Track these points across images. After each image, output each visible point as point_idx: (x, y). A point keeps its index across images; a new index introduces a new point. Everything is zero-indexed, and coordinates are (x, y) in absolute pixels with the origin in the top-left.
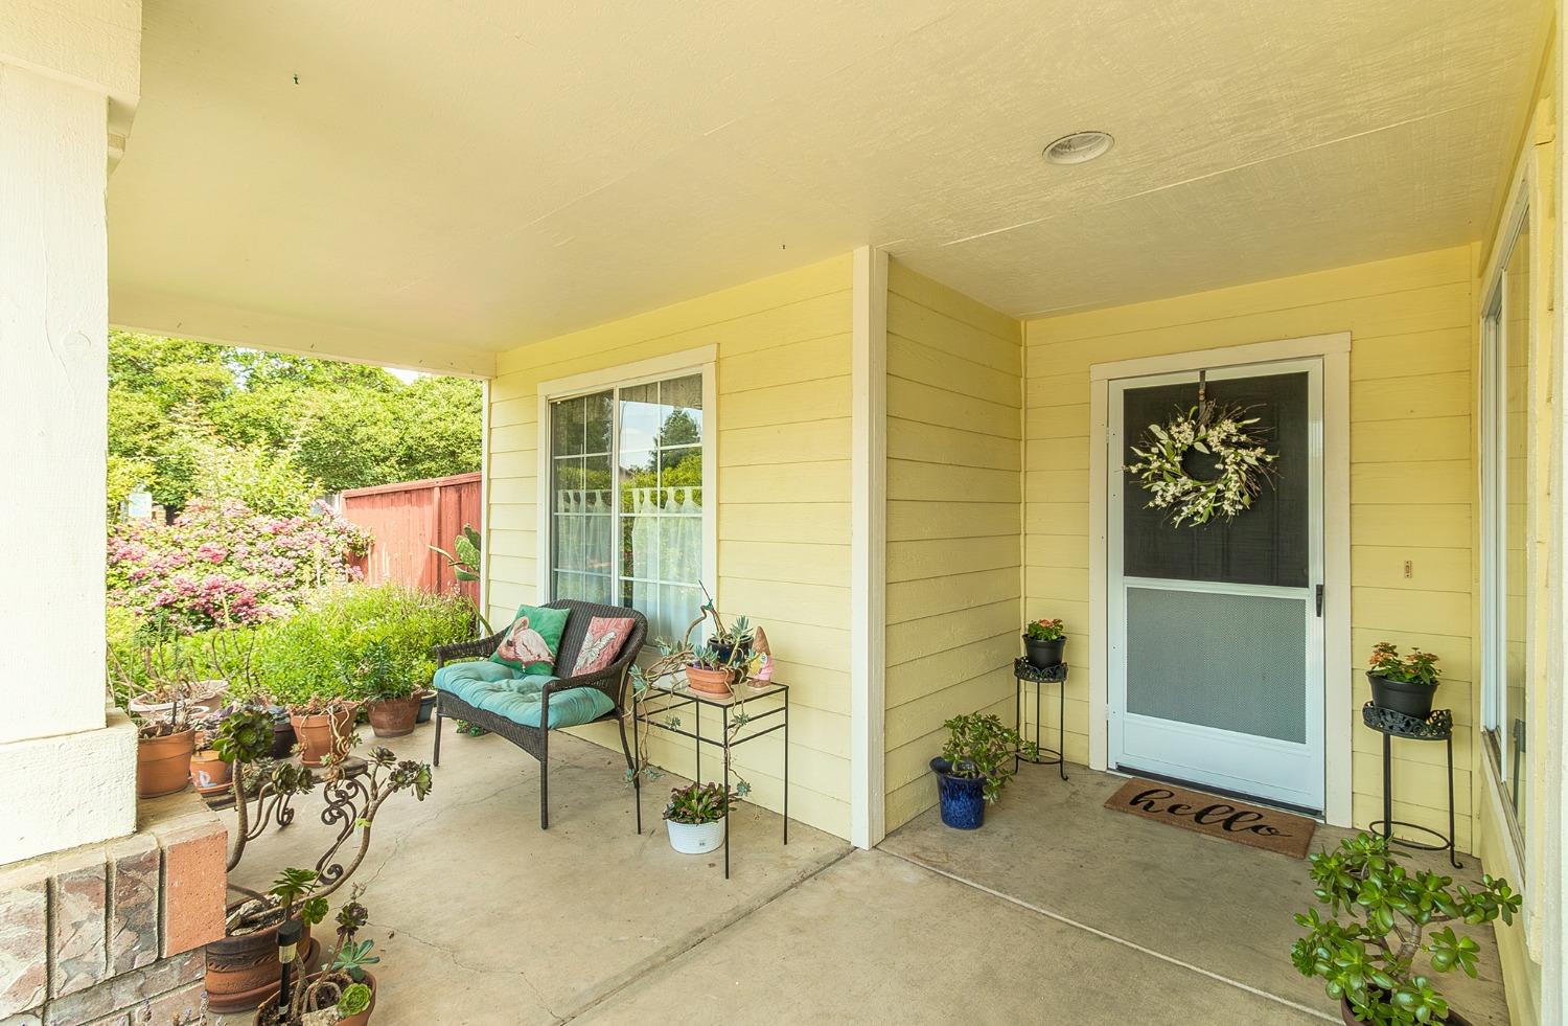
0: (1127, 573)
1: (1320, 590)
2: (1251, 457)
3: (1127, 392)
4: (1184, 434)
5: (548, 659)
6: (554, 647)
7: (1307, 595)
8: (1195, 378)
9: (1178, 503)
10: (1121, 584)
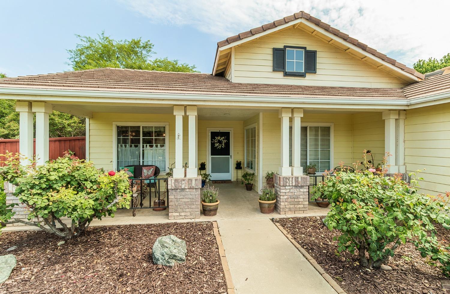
0: (211, 155)
1: (231, 156)
2: (225, 141)
3: (211, 132)
4: (219, 138)
5: (133, 176)
6: (133, 173)
7: (230, 156)
8: (219, 131)
9: (217, 146)
10: (210, 157)
